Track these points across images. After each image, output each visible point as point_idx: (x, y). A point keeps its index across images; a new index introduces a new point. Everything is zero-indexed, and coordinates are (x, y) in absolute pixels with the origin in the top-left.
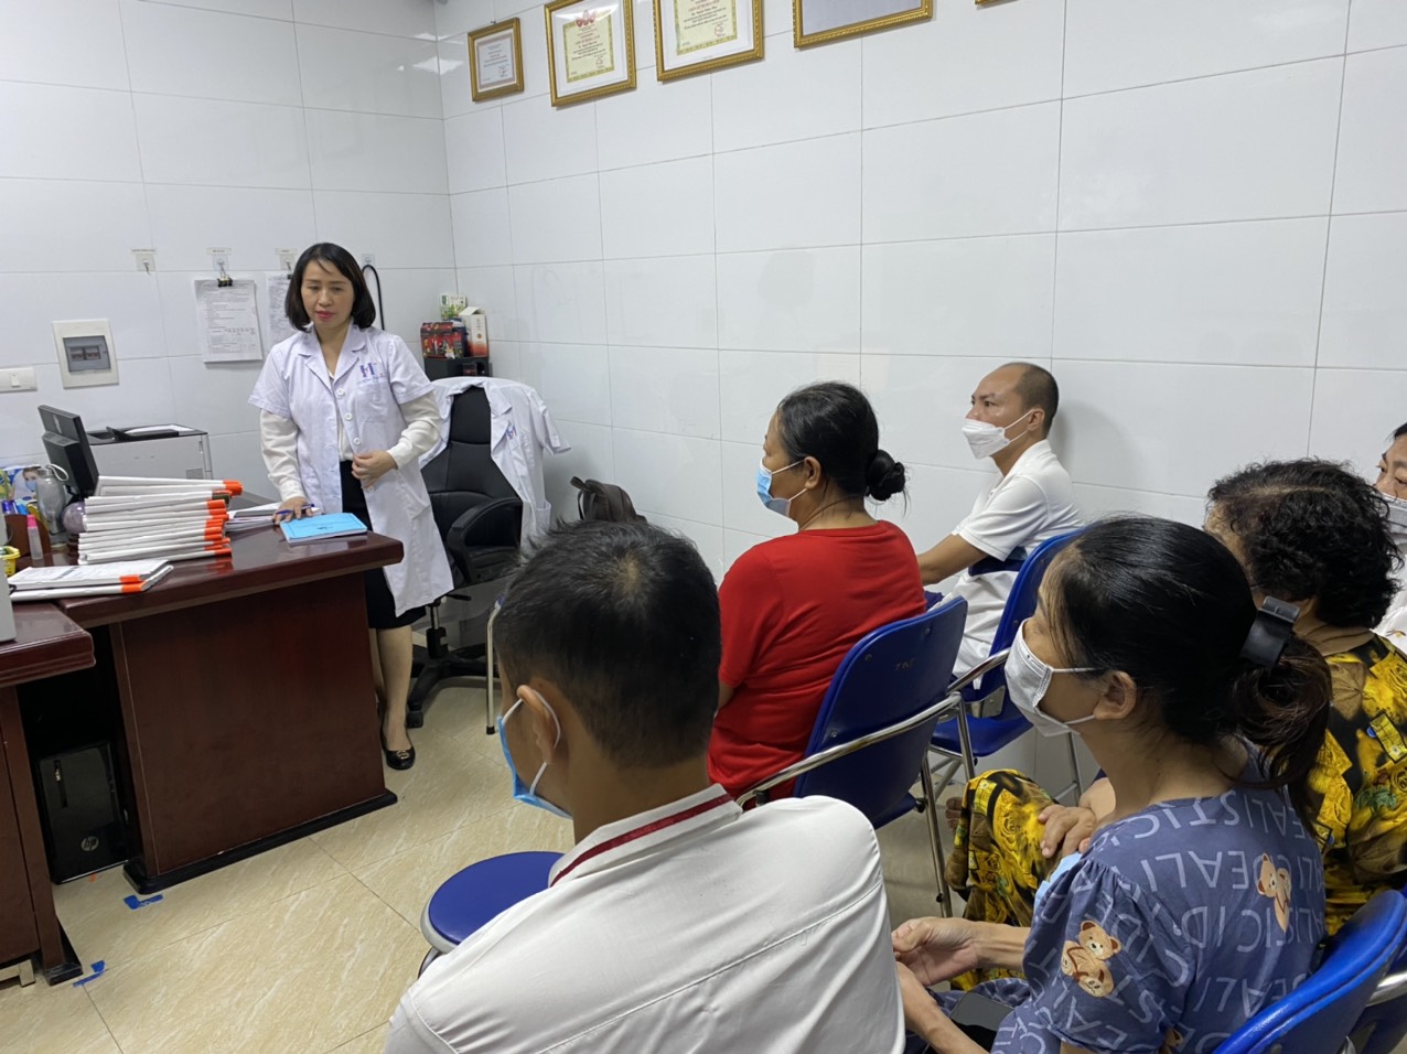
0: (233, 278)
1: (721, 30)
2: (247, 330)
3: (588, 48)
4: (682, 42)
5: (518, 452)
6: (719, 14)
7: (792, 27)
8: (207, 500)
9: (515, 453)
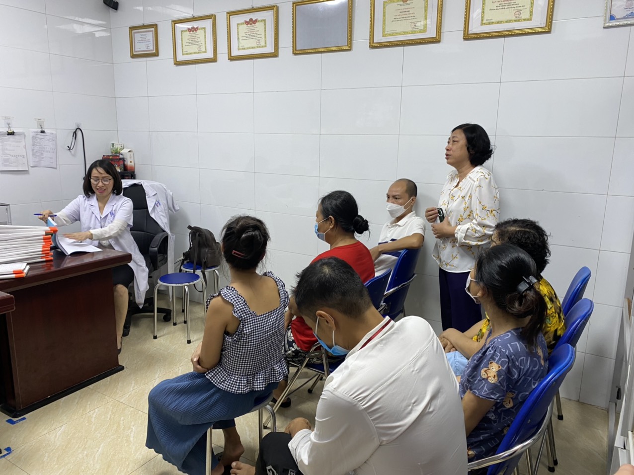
0: (14, 131)
1: (259, 43)
2: (21, 156)
3: (193, 42)
4: (240, 45)
5: (163, 212)
6: (258, 36)
7: (292, 46)
8: (43, 235)
9: (161, 213)
